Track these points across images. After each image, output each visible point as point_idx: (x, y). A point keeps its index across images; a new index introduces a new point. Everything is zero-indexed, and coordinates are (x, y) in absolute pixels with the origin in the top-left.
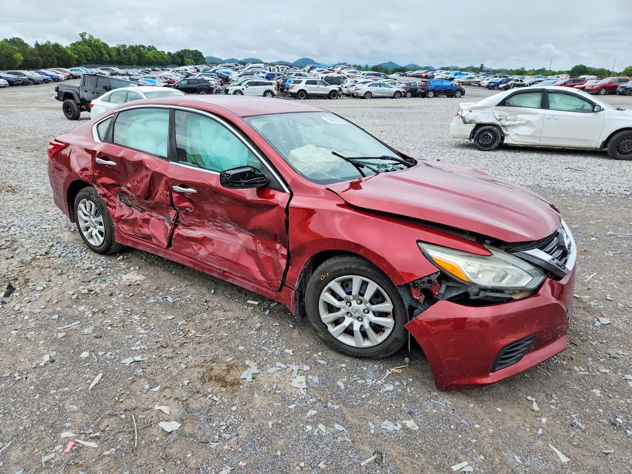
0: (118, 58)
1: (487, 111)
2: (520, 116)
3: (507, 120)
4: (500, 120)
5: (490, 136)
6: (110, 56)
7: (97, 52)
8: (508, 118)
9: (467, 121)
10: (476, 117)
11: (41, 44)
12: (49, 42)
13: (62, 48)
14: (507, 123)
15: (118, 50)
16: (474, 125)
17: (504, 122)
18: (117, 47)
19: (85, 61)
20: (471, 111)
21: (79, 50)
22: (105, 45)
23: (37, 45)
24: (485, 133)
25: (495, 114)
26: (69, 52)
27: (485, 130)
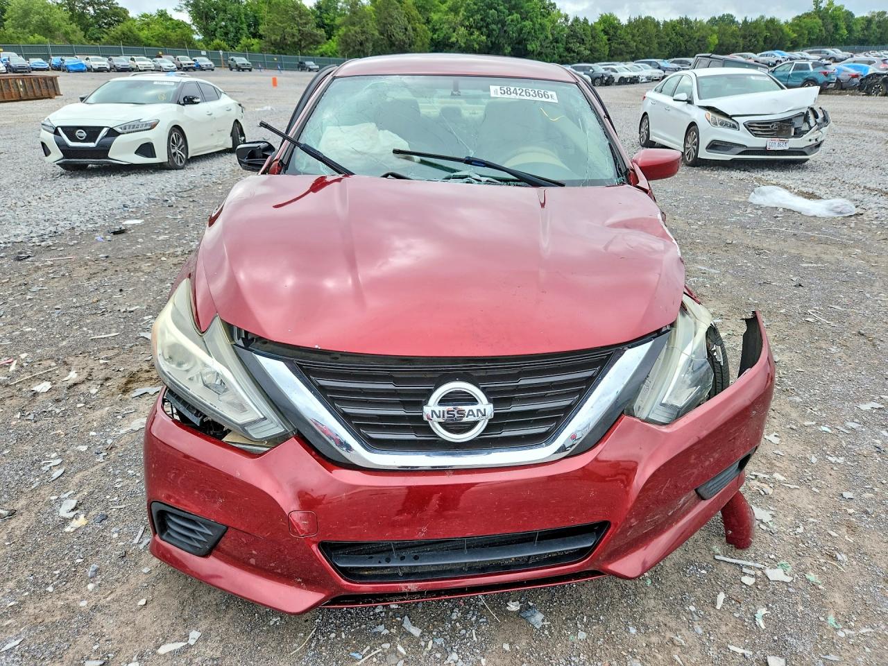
0: (864, 35)
6: (850, 30)
7: (831, 27)
11: (750, 21)
12: (762, 17)
13: (779, 24)
15: (869, 21)
18: (869, 16)
19: (805, 42)
21: (803, 25)
22: (850, 15)
23: (745, 22)
26: (787, 29)
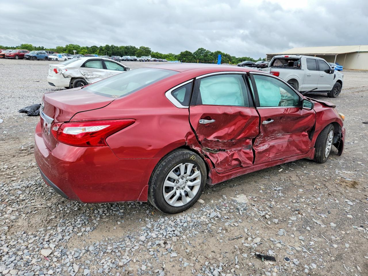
1: (76, 70)
2: (94, 73)
3: (88, 75)
4: (85, 75)
5: (82, 84)
8: (88, 74)
9: (65, 76)
10: (71, 73)
14: (89, 77)
16: (71, 78)
17: (87, 76)
20: (66, 70)
24: (79, 82)
25: (81, 72)
27: (78, 81)
